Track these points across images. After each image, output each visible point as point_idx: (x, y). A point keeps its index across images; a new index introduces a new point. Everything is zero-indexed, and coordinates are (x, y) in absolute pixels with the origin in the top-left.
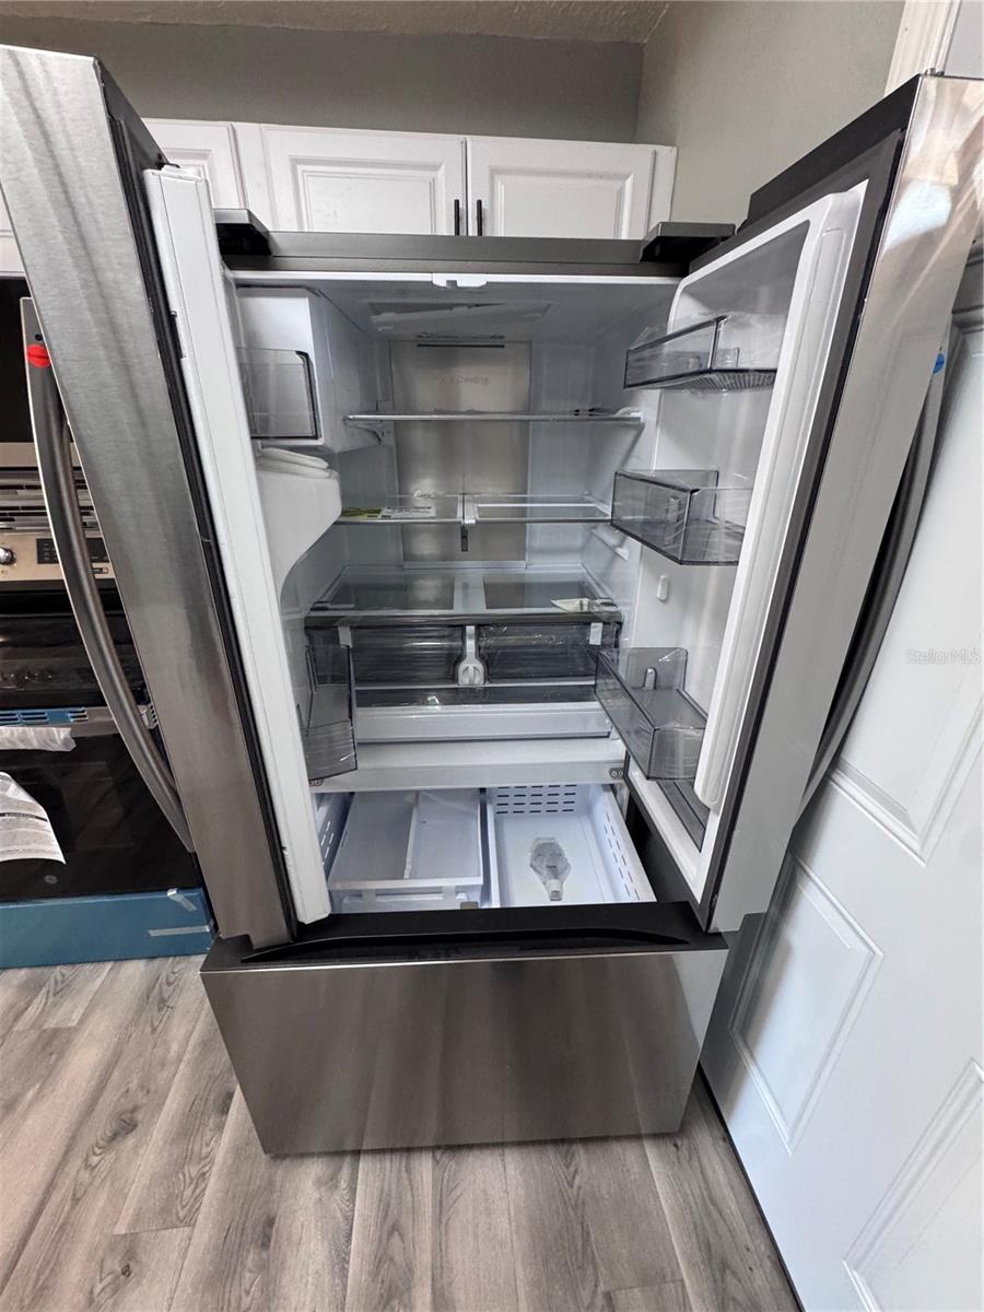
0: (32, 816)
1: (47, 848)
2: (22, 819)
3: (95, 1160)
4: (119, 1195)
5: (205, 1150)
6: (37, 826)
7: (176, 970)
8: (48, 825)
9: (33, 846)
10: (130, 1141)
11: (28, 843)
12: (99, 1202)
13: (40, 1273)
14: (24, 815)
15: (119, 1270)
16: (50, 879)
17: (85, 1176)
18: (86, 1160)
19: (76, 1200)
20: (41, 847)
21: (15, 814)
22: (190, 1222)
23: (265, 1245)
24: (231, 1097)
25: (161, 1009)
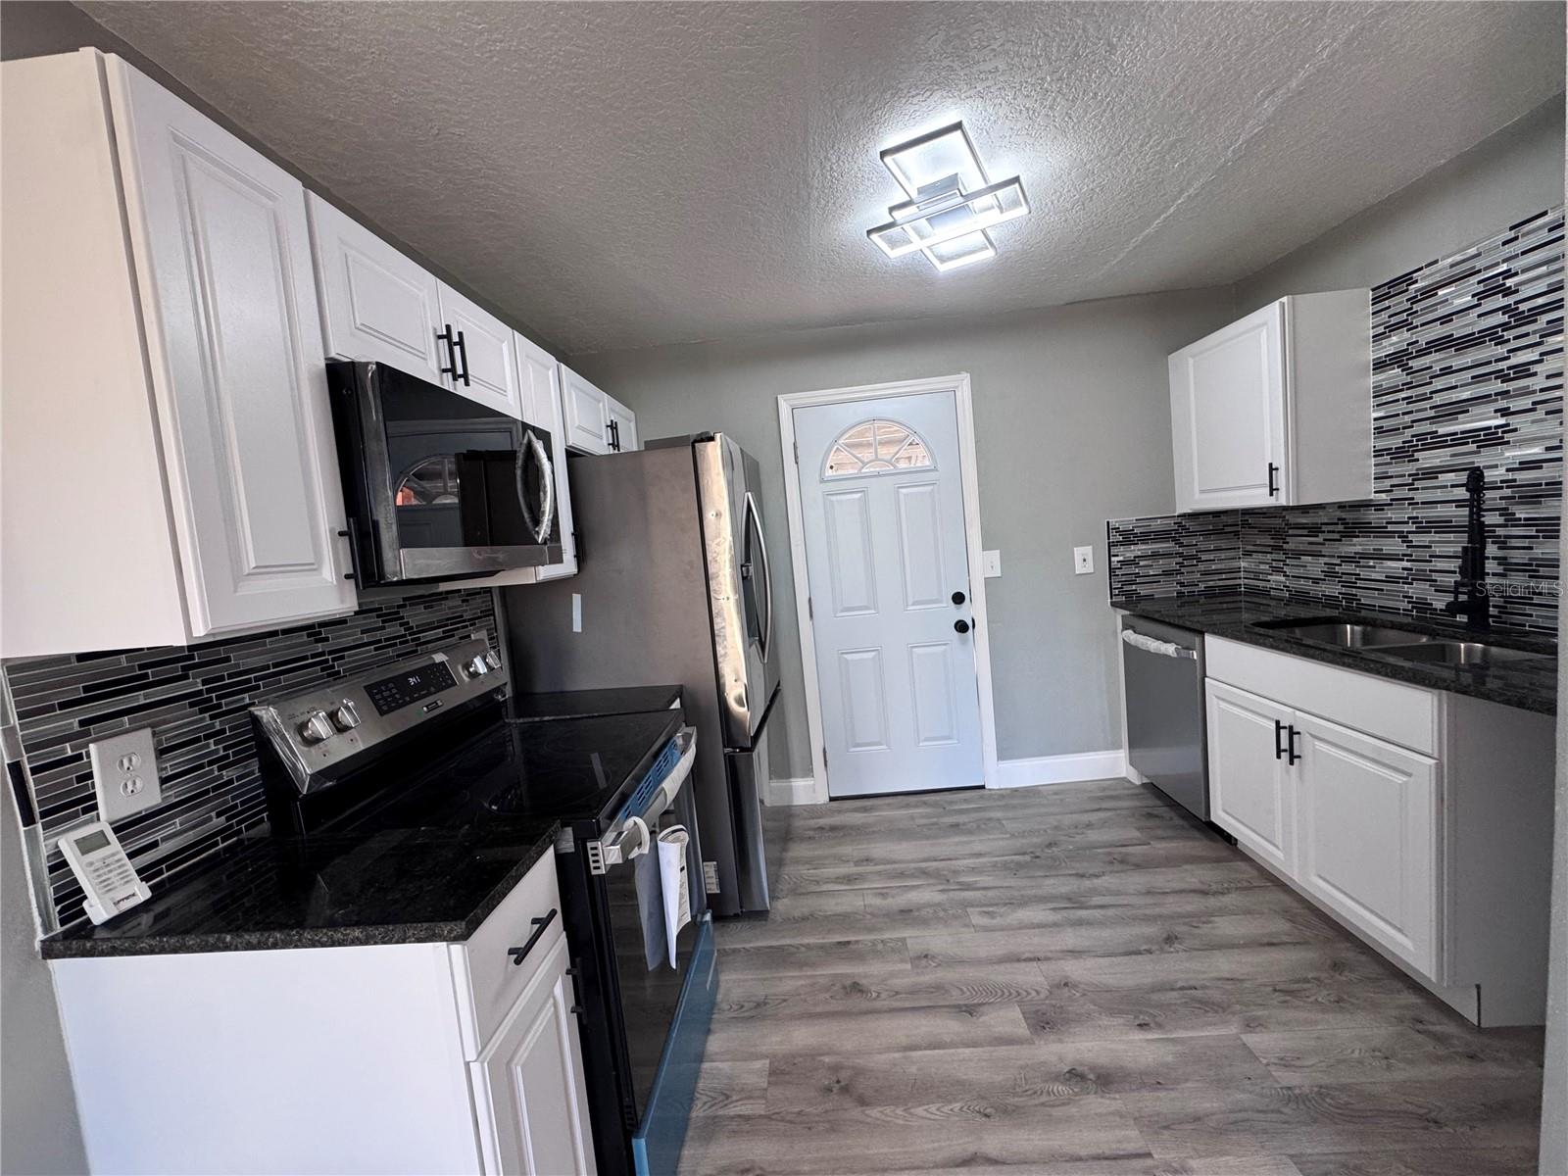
3: (874, 995)
4: (892, 975)
5: (870, 944)
10: (864, 982)
12: (898, 983)
13: (932, 992)
15: (925, 960)
17: (884, 995)
18: (875, 999)
19: (897, 993)
22: (904, 940)
23: (911, 911)
24: (839, 943)
25: (765, 1004)
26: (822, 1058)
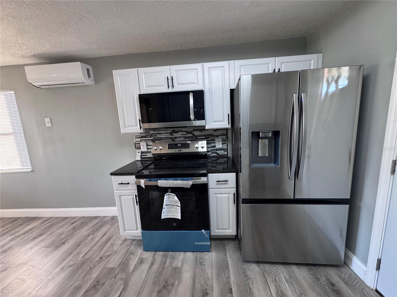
0: (175, 206)
1: (177, 215)
2: (173, 207)
6: (176, 208)
7: (201, 255)
8: (179, 208)
9: (173, 214)
11: (172, 213)
14: (173, 205)
16: (174, 224)
20: (175, 214)
21: (171, 205)
24: (231, 289)
25: (201, 265)
26: (177, 281)
